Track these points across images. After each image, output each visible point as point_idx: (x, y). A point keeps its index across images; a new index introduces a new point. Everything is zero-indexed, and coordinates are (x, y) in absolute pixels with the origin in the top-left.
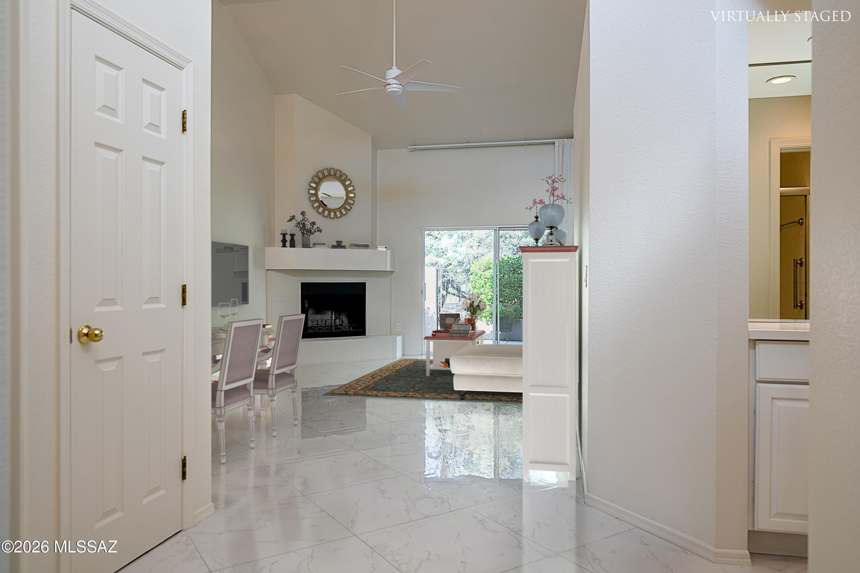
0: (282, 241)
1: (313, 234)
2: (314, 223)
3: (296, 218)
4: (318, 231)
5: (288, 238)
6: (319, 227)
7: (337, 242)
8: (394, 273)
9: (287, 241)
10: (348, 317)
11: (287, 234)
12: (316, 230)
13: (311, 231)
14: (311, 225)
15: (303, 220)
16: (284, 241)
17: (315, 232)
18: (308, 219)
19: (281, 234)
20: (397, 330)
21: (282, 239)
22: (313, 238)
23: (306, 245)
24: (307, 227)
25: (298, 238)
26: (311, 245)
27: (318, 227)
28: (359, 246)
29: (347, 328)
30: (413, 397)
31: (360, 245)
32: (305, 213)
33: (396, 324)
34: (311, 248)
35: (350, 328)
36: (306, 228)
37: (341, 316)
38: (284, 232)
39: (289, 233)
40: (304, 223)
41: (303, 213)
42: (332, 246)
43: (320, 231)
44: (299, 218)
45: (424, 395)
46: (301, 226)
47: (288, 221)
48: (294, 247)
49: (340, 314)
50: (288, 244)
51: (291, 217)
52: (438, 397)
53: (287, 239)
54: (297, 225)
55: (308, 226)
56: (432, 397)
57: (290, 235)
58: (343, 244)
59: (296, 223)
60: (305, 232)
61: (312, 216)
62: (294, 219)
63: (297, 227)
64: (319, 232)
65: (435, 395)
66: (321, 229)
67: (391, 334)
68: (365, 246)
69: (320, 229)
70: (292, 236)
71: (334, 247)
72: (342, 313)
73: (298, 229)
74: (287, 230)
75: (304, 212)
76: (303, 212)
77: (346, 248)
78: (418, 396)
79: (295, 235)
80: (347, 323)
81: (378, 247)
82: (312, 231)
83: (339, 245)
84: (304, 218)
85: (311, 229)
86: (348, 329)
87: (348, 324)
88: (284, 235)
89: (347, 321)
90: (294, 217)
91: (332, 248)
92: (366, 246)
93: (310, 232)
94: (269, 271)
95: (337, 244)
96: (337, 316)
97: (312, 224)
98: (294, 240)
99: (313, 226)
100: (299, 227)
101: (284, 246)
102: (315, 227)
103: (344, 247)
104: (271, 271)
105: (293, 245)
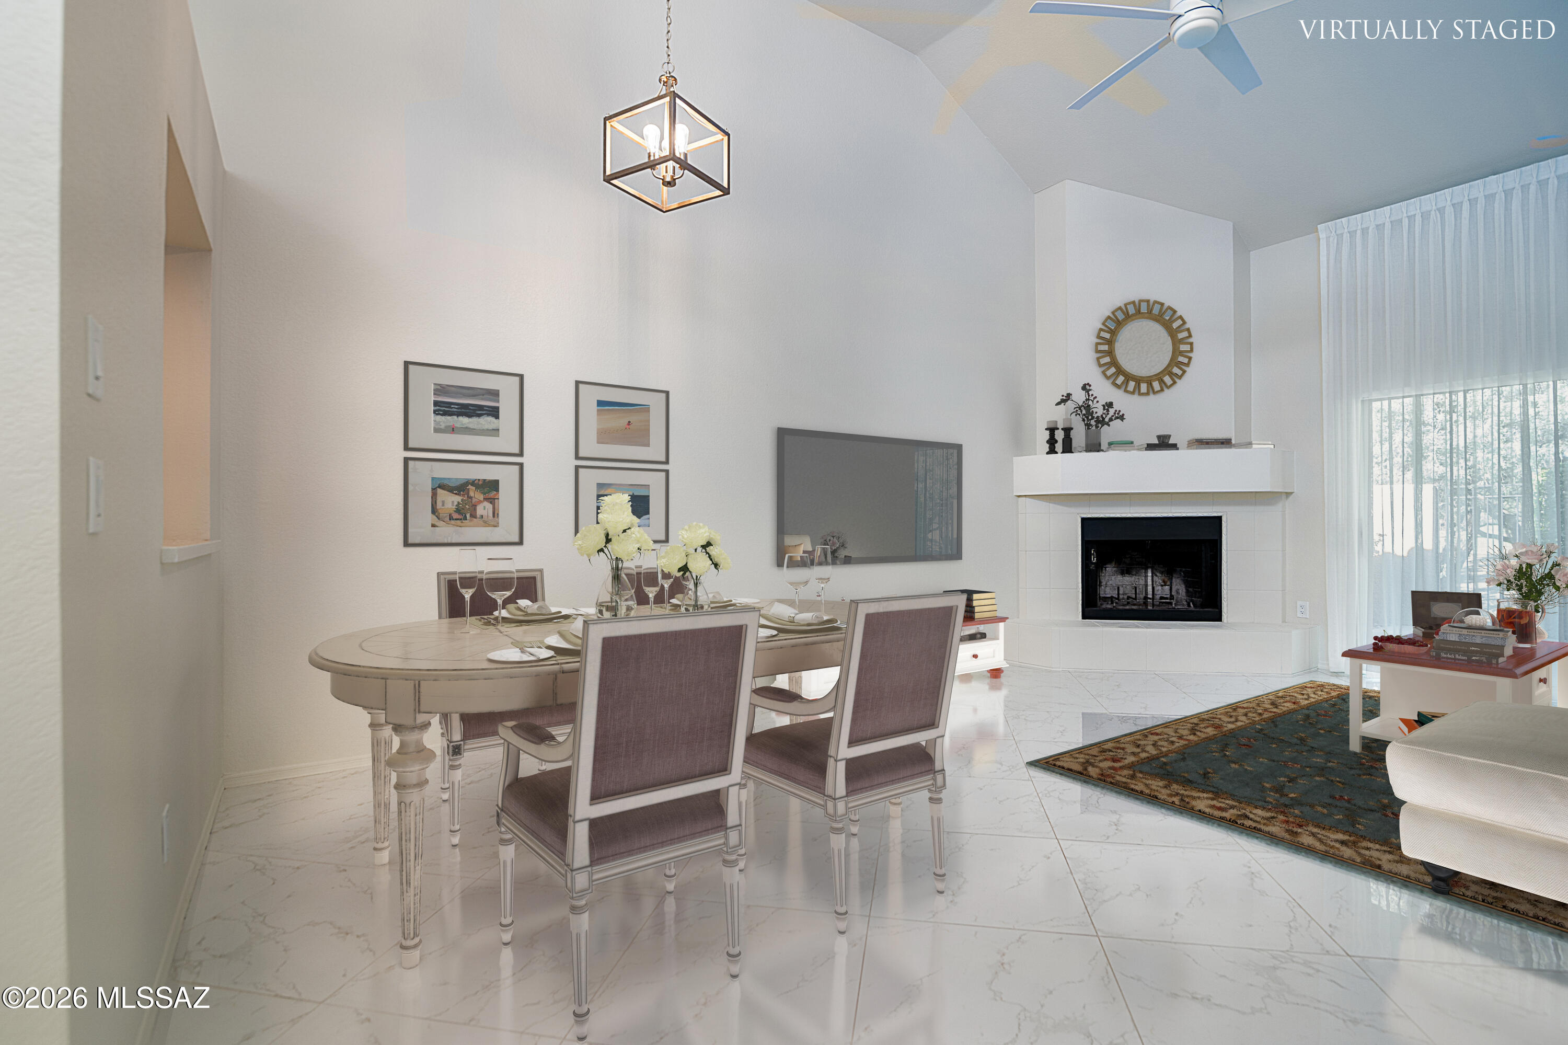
0: (1048, 442)
1: (1109, 425)
2: (1110, 405)
3: (1073, 397)
4: (1117, 418)
5: (1060, 435)
6: (1120, 411)
7: (1159, 437)
8: (1291, 497)
9: (1056, 442)
10: (1188, 585)
11: (1058, 429)
12: (1113, 418)
13: (1104, 419)
14: (1104, 409)
15: (1087, 400)
16: (1052, 442)
17: (1111, 420)
18: (1096, 397)
19: (1046, 429)
20: (1299, 615)
21: (1048, 437)
22: (1107, 434)
23: (1094, 446)
24: (1096, 413)
25: (1079, 436)
26: (1104, 445)
27: (1116, 411)
28: (1207, 443)
29: (1185, 603)
30: (1260, 830)
31: (1211, 442)
32: (1090, 386)
33: (1298, 602)
34: (1103, 451)
35: (1189, 605)
36: (1095, 416)
37: (1174, 580)
38: (1052, 426)
39: (1060, 426)
40: (1089, 406)
41: (1086, 388)
42: (1146, 446)
43: (1122, 418)
44: (1079, 397)
45: (1299, 830)
46: (1084, 412)
47: (1058, 404)
48: (1070, 451)
49: (1172, 576)
50: (1059, 447)
51: (1063, 396)
52: (1347, 852)
53: (1056, 437)
54: (1077, 411)
55: (1099, 411)
56: (1323, 848)
57: (1062, 429)
58: (1171, 442)
59: (1075, 408)
60: (1093, 422)
61: (1104, 391)
62: (1069, 399)
63: (1076, 415)
64: (1118, 420)
65: (1336, 841)
66: (1123, 415)
67: (1284, 621)
68: (1222, 443)
69: (1121, 414)
70: (1067, 431)
71: (1150, 447)
72: (1174, 575)
73: (1079, 418)
74: (1056, 422)
75: (1088, 384)
76: (1085, 385)
77: (1178, 449)
78: (1274, 829)
79: (1072, 429)
80: (1184, 594)
81: (1253, 442)
82: (1107, 420)
83: (1164, 443)
84: (1089, 396)
85: (1104, 416)
86: (1186, 607)
87: (1187, 596)
88: (1052, 430)
89: (1184, 590)
90: (1069, 395)
91: (1146, 450)
92: (1225, 443)
93: (1101, 422)
94: (1020, 499)
95: (1159, 441)
96: (1166, 580)
97: (1106, 408)
98: (1071, 439)
99: (1108, 411)
100: (1079, 414)
101: (1052, 451)
102: (1112, 411)
103: (1174, 447)
104: (1024, 499)
105: (1068, 448)
